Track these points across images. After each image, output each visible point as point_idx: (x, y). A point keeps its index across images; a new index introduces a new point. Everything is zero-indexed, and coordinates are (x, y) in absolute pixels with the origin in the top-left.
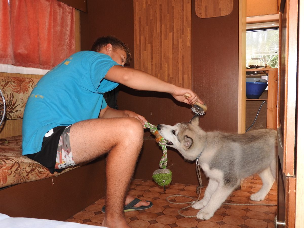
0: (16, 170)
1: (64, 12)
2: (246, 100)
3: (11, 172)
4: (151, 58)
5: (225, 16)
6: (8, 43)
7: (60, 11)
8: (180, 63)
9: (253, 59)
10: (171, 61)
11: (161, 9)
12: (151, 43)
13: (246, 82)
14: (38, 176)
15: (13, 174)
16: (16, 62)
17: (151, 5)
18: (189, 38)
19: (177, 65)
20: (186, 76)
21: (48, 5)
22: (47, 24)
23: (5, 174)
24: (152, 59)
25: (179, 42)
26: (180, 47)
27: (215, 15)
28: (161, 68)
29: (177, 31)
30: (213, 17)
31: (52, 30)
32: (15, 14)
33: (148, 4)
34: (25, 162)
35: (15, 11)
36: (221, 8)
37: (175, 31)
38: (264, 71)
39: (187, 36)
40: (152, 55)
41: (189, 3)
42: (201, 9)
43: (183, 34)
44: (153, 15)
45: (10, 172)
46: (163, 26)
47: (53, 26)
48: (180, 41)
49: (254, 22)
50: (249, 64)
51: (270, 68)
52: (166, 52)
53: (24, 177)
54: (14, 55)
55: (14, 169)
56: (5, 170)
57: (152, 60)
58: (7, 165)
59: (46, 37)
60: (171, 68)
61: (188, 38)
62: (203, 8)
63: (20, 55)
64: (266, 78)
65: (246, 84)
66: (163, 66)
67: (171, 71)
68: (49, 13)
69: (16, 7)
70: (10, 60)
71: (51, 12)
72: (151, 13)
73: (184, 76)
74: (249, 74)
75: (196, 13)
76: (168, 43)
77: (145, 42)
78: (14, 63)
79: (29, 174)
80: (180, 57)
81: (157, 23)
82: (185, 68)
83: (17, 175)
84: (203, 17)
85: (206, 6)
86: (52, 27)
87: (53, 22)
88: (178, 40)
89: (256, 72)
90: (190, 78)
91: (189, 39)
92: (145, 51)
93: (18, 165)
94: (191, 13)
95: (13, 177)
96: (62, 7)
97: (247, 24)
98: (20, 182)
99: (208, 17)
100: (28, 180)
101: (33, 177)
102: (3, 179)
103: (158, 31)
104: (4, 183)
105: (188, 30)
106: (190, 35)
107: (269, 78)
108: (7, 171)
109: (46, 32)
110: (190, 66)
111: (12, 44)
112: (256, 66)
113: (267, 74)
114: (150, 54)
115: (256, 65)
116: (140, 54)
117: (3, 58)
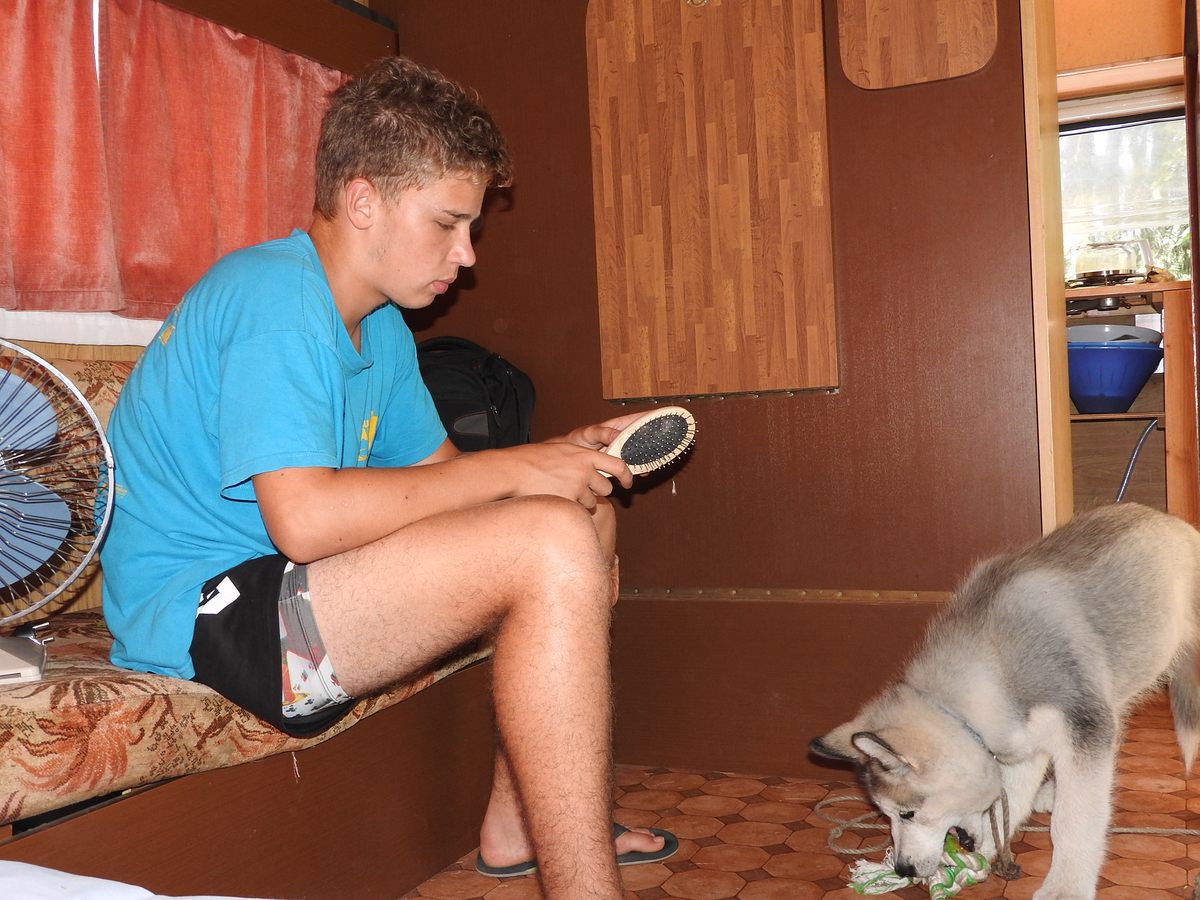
0: (158, 724)
1: (308, 92)
2: (1072, 421)
3: (142, 730)
4: (666, 262)
5: (966, 75)
6: (98, 227)
7: (293, 92)
8: (788, 276)
9: (1095, 246)
10: (747, 272)
11: (698, 62)
12: (663, 199)
13: (1070, 344)
14: (239, 747)
15: (148, 741)
16: (127, 302)
17: (656, 48)
18: (819, 173)
19: (772, 286)
20: (812, 331)
21: (246, 69)
22: (245, 143)
23: (119, 740)
24: (668, 263)
25: (778, 190)
26: (782, 211)
27: (925, 76)
28: (708, 302)
29: (770, 147)
30: (918, 81)
31: (265, 167)
32: (123, 112)
33: (646, 43)
34: (189, 691)
35: (122, 100)
36: (949, 45)
37: (761, 146)
38: (1144, 296)
39: (812, 163)
40: (668, 250)
41: (812, 30)
42: (864, 51)
43: (794, 156)
44: (668, 87)
45: (135, 731)
46: (711, 128)
47: (269, 150)
48: (784, 185)
49: (1092, 92)
50: (1078, 266)
51: (1167, 280)
52: (725, 235)
53: (190, 753)
54: (120, 275)
55: (150, 719)
56: (120, 722)
57: (672, 268)
58: (126, 705)
59: (242, 196)
60: (748, 295)
61: (817, 171)
62: (873, 49)
63: (144, 271)
64: (1151, 322)
65: (1069, 351)
66: (714, 290)
67: (749, 310)
68: (251, 102)
69: (125, 83)
70: (106, 295)
71: (257, 96)
72: (660, 78)
73: (805, 330)
74: (1077, 308)
75: (845, 69)
76: (733, 199)
77: (640, 196)
78: (122, 304)
79: (208, 739)
80: (786, 252)
81: (684, 119)
82: (807, 296)
83: (164, 744)
84: (875, 81)
85: (885, 39)
86: (264, 154)
87: (269, 133)
88: (773, 184)
89: (1109, 302)
90: (832, 337)
91: (820, 176)
92: (641, 232)
93: (164, 705)
94: (823, 69)
95: (149, 753)
96: (301, 74)
97: (1060, 101)
98: (173, 772)
99: (896, 85)
100: (202, 765)
101: (219, 754)
102: (114, 757)
103: (692, 150)
104: (115, 775)
105: (816, 141)
106: (823, 161)
107: (1168, 322)
108: (124, 726)
109: (242, 178)
110: (830, 286)
111: (114, 231)
112: (1109, 276)
113: (1158, 308)
114: (661, 246)
115: (1108, 272)
116: (620, 246)
117: (79, 289)
